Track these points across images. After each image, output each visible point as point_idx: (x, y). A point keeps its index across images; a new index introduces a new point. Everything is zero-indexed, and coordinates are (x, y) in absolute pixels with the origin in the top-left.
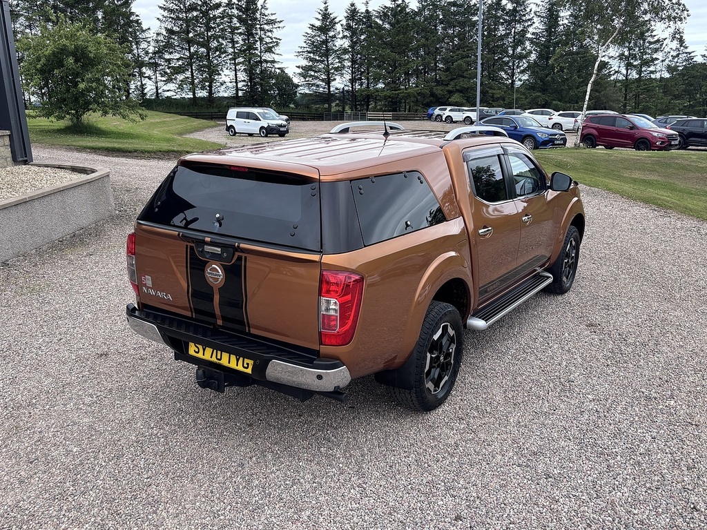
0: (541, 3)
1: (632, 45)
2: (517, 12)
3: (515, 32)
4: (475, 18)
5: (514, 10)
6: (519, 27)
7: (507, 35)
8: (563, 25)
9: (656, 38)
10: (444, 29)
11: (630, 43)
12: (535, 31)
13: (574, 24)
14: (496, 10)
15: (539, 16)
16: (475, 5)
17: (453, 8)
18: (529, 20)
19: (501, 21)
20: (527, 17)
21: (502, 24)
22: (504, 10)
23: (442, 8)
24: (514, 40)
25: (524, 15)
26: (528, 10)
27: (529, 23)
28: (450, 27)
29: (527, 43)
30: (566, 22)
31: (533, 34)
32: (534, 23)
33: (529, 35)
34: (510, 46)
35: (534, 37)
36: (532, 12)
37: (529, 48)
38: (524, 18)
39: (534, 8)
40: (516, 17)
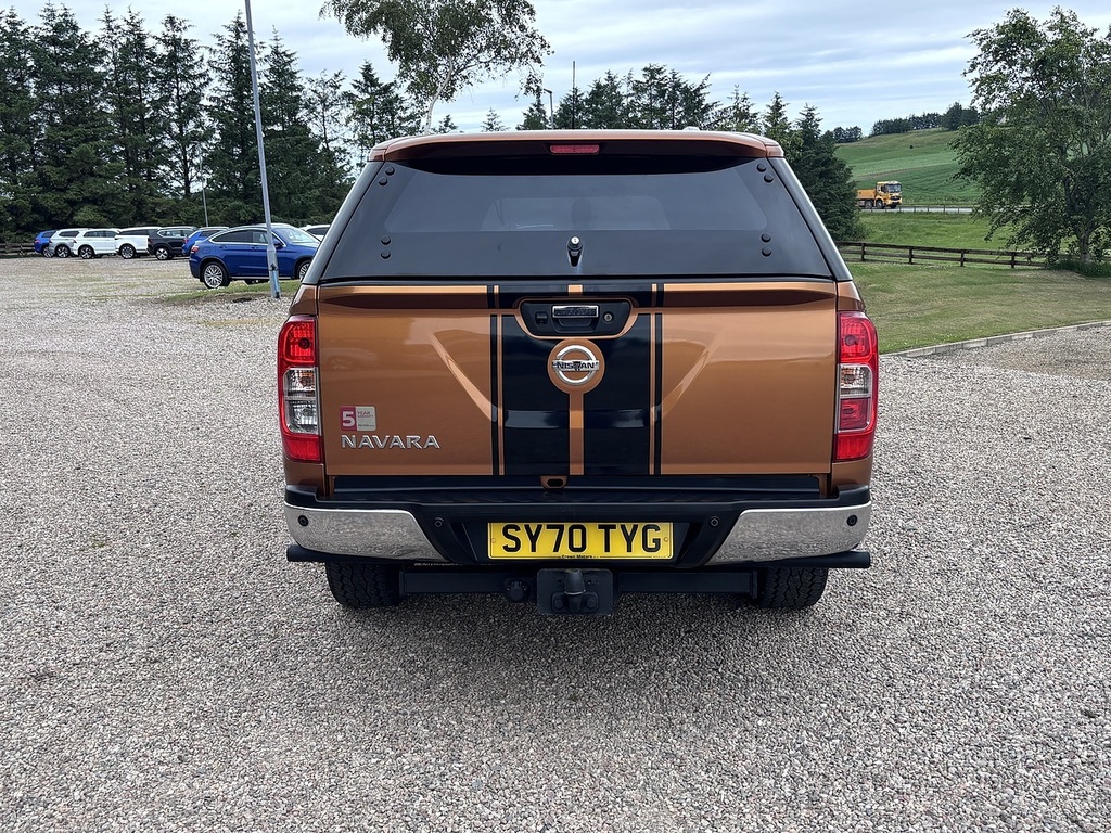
0: (218, 48)
1: (375, 121)
2: (179, 60)
3: (178, 96)
4: (99, 69)
5: (172, 56)
6: (185, 88)
7: (164, 100)
8: (261, 85)
9: (408, 112)
10: (39, 86)
11: (371, 119)
12: (214, 95)
13: (279, 85)
14: (138, 55)
15: (218, 69)
16: (95, 44)
17: (52, 48)
18: (201, 75)
19: (150, 75)
20: (197, 70)
21: (153, 81)
22: (152, 55)
23: (29, 46)
24: (179, 110)
25: (191, 67)
26: (197, 58)
27: (202, 81)
28: (50, 83)
29: (204, 115)
30: (264, 80)
31: (212, 99)
32: (211, 80)
33: (204, 102)
34: (174, 120)
35: (214, 104)
36: (205, 61)
37: (207, 123)
38: (191, 72)
39: (208, 56)
40: (176, 68)
